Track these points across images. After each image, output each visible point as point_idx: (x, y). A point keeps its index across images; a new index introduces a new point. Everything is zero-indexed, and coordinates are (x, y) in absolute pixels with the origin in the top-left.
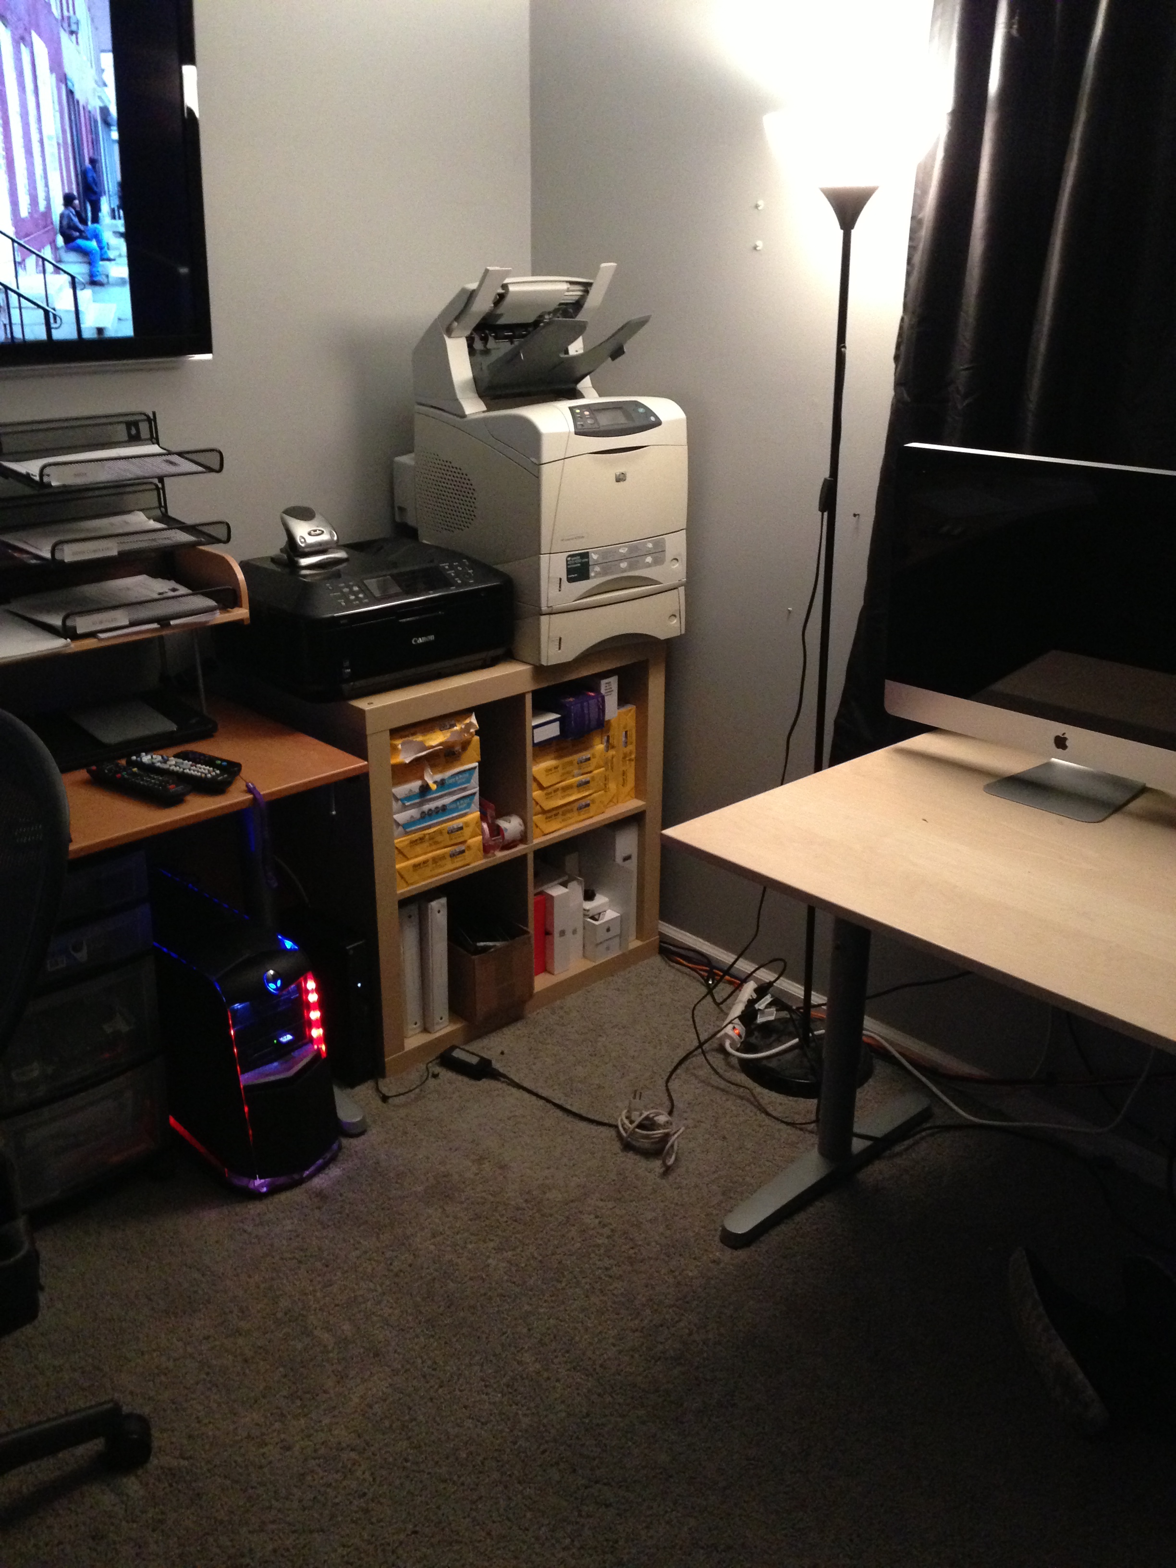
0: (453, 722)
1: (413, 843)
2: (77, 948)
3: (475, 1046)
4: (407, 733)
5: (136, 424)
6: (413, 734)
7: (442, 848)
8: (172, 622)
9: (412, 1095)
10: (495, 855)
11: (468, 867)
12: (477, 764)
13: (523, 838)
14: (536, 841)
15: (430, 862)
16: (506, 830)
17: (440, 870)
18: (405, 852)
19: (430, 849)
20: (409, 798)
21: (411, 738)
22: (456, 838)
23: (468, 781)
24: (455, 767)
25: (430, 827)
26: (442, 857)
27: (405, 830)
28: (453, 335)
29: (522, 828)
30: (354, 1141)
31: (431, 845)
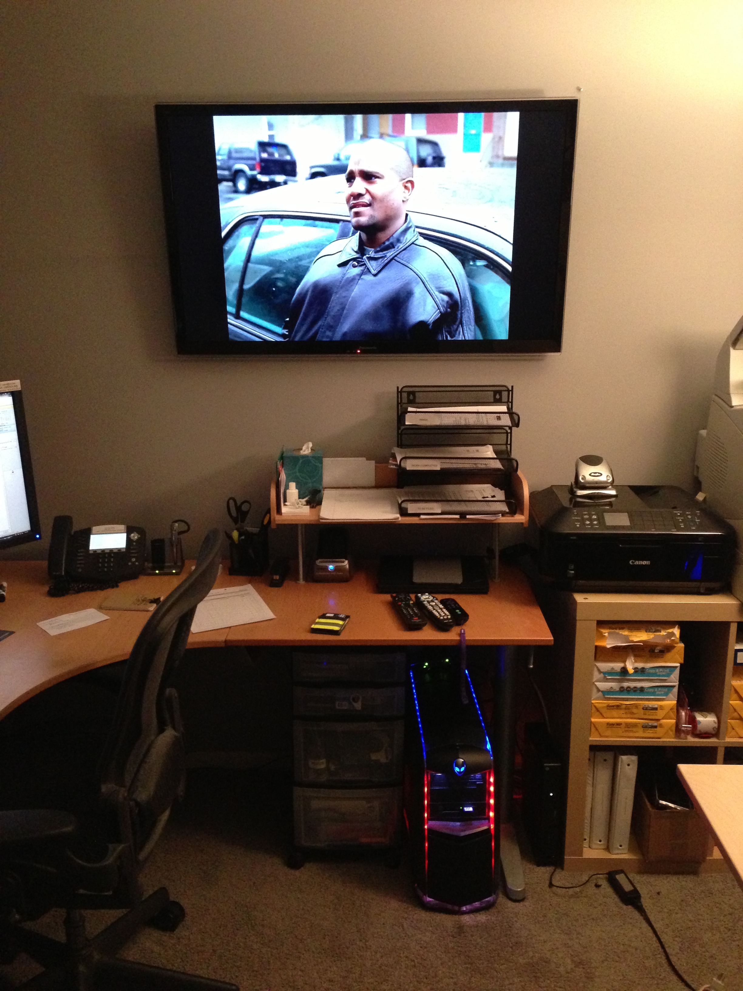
0: (659, 628)
1: (609, 707)
2: (355, 700)
3: (637, 879)
4: (613, 626)
5: (500, 392)
6: (622, 628)
7: (635, 718)
8: (468, 517)
9: (571, 891)
10: (686, 739)
11: (659, 740)
12: (678, 665)
13: (716, 733)
14: (728, 740)
15: (623, 725)
16: (700, 722)
17: (631, 734)
18: (602, 711)
19: (624, 716)
20: (611, 672)
21: (617, 631)
22: (649, 715)
23: (668, 675)
24: (656, 662)
25: (627, 700)
26: (635, 725)
27: (604, 695)
28: (737, 347)
29: (716, 725)
30: (510, 904)
31: (626, 713)
